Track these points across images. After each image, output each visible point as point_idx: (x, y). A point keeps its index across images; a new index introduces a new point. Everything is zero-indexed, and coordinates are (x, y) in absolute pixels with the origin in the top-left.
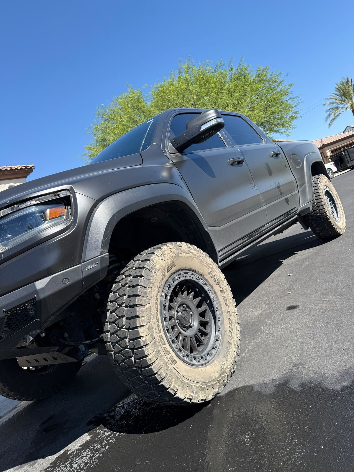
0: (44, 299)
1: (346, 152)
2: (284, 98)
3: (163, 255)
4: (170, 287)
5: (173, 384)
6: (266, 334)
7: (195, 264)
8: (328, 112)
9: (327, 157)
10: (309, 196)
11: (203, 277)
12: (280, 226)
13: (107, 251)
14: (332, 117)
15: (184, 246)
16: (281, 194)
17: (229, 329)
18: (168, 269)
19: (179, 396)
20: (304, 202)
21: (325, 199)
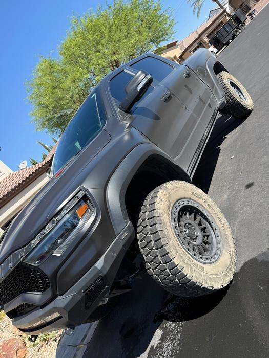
0: (107, 273)
1: (219, 33)
2: (159, 13)
3: (161, 200)
4: (175, 219)
5: (209, 283)
6: (242, 214)
7: (182, 194)
8: (193, 7)
9: (206, 42)
10: (221, 93)
11: (190, 199)
12: (213, 127)
13: (129, 220)
14: (197, 10)
15: (169, 185)
16: (204, 103)
17: (221, 225)
18: (169, 208)
19: (216, 288)
20: (219, 99)
21: (232, 89)
